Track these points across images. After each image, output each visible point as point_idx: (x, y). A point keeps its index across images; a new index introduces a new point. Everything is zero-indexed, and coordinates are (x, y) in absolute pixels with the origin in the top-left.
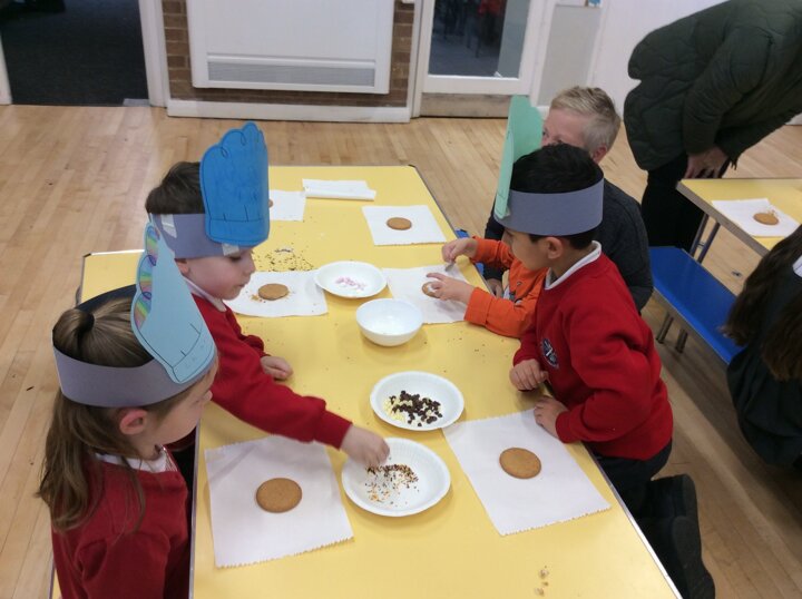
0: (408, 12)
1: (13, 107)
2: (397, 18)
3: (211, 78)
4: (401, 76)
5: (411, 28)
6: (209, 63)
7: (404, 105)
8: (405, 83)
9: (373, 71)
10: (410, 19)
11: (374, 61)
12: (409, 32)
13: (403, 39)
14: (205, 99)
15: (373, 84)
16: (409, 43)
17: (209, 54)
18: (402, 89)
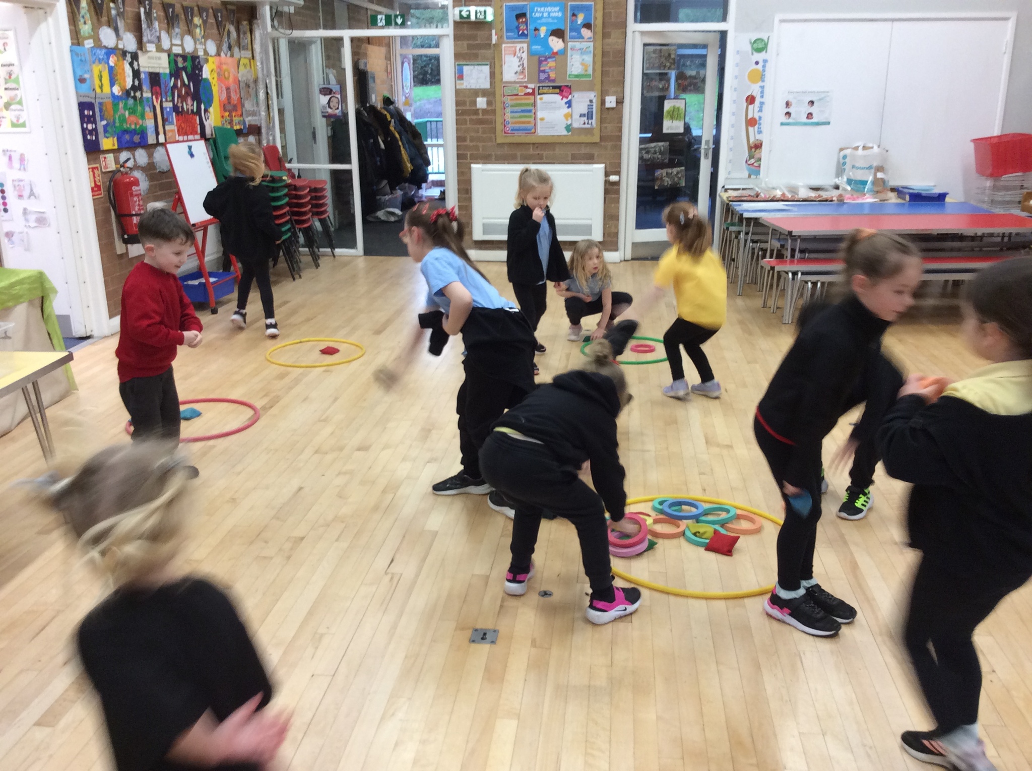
0: (615, 187)
1: (364, 257)
2: (606, 192)
3: (484, 233)
4: (613, 230)
5: (619, 198)
6: (484, 225)
7: (616, 250)
8: (616, 234)
9: (591, 226)
10: (618, 192)
11: (591, 219)
12: (617, 201)
13: (613, 205)
14: (480, 249)
15: (590, 234)
16: (618, 208)
17: (483, 218)
18: (614, 239)
